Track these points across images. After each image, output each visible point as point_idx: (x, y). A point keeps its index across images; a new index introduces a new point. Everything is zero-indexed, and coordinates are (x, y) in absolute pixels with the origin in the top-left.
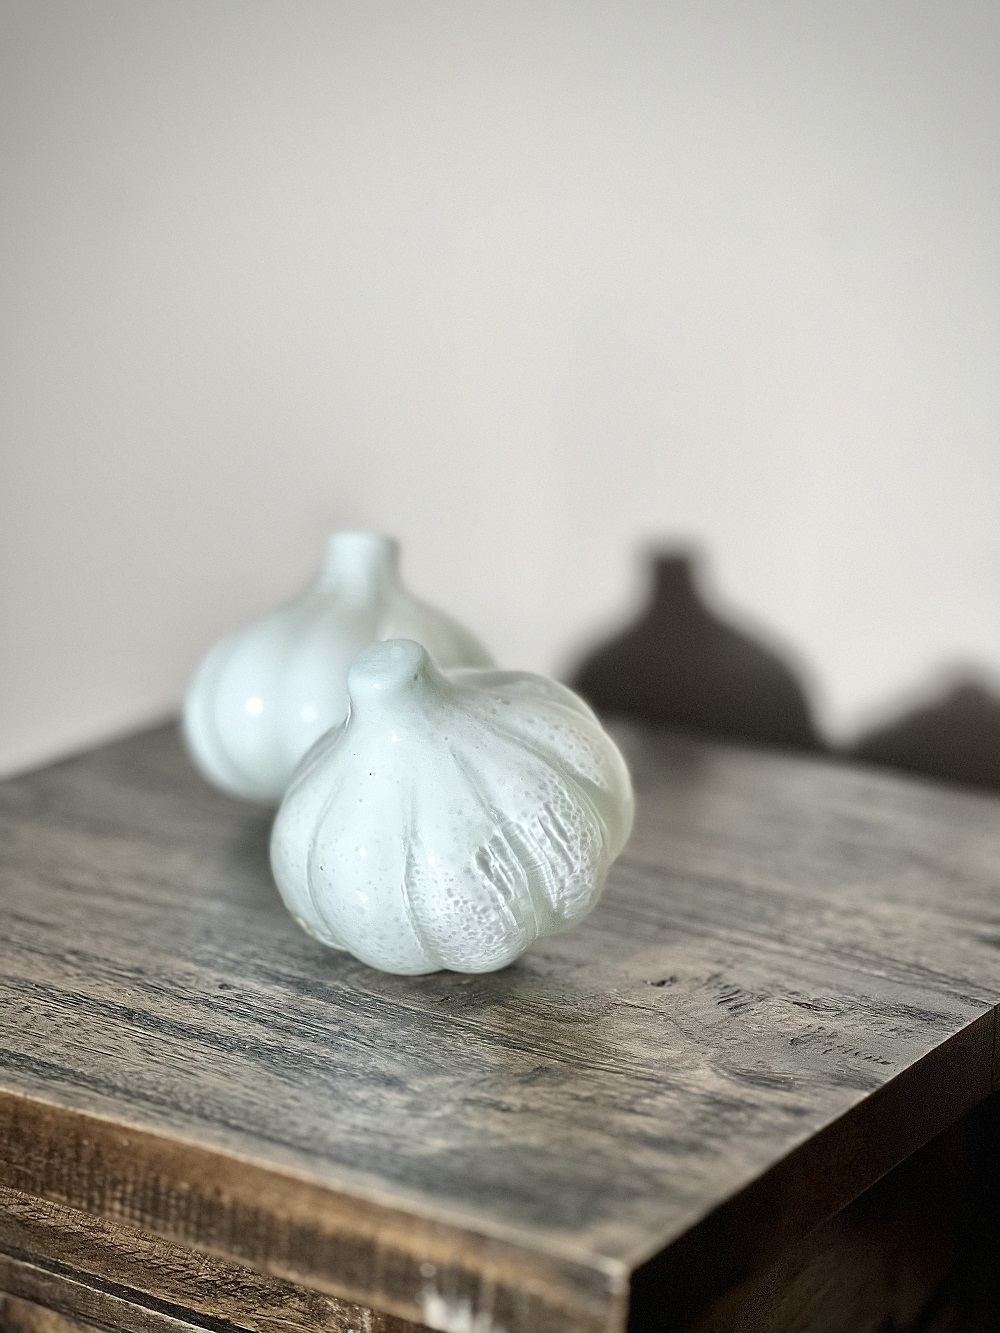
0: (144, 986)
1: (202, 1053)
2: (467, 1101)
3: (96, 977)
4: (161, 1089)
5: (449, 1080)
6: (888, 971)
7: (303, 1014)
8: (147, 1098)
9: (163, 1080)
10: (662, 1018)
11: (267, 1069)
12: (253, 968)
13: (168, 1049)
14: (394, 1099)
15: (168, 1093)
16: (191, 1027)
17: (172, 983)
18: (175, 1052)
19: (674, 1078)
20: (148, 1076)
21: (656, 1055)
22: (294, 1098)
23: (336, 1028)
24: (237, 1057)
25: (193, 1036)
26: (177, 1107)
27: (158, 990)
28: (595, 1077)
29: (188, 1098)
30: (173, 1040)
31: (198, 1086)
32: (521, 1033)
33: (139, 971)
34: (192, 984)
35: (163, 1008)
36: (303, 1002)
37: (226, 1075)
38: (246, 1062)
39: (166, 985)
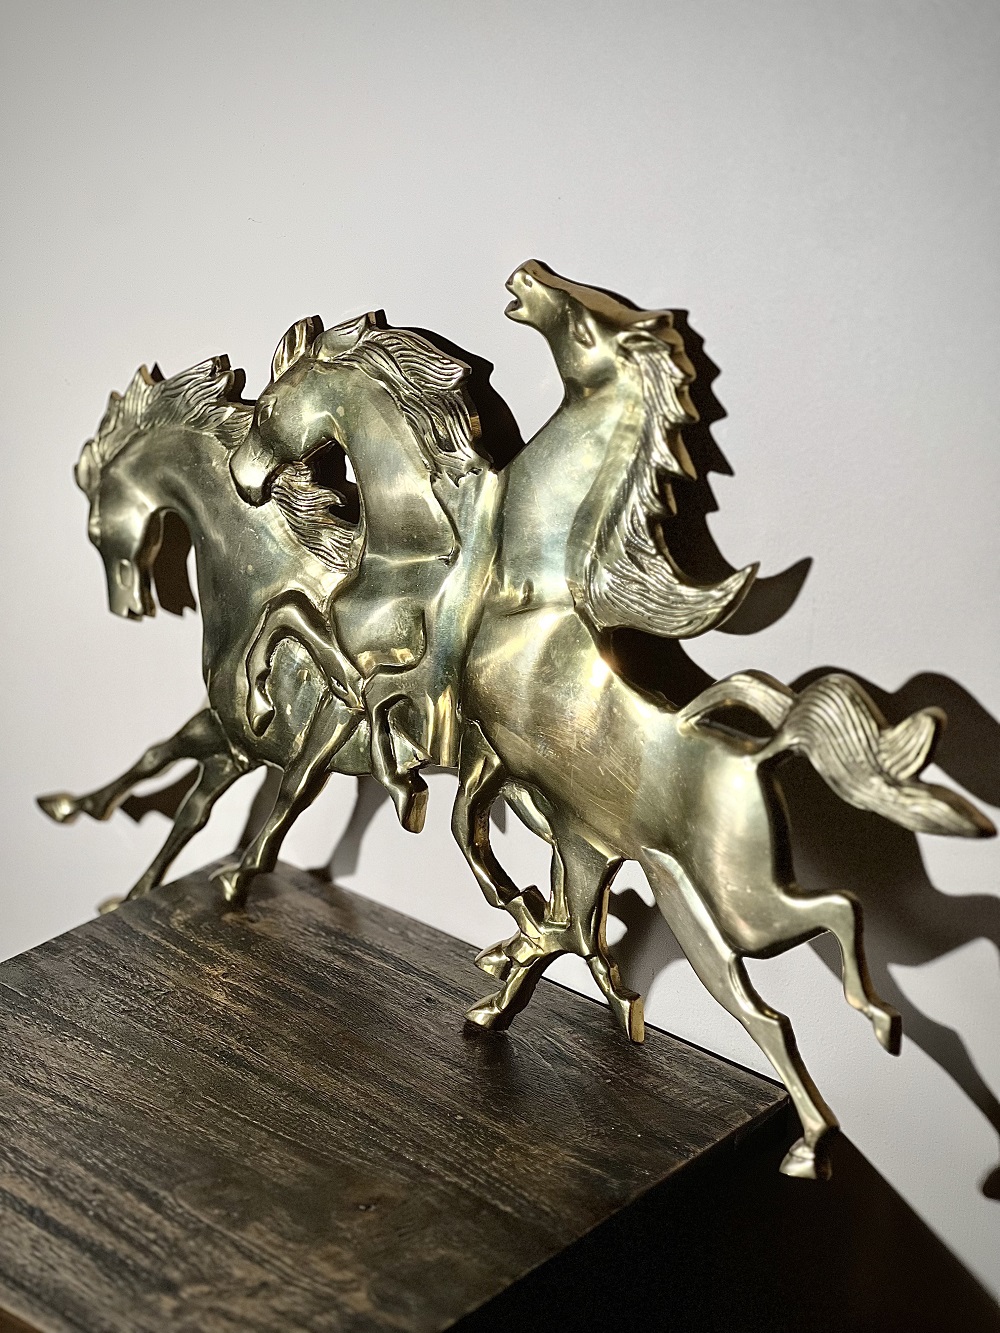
0: (48, 1186)
1: (66, 1252)
2: (211, 1310)
3: (22, 1175)
4: (35, 1281)
5: (205, 1288)
6: (514, 1208)
7: (136, 1221)
8: (23, 1287)
9: (38, 1273)
10: (355, 1241)
11: (100, 1269)
12: (118, 1174)
13: (47, 1245)
14: (168, 1303)
15: (38, 1285)
16: (67, 1228)
17: (66, 1186)
18: (51, 1249)
19: (343, 1298)
20: (30, 1270)
21: (338, 1276)
22: (110, 1297)
23: (152, 1236)
24: (86, 1259)
25: (64, 1236)
26: (38, 1297)
27: (54, 1191)
28: (294, 1294)
29: (47, 1292)
30: (53, 1239)
31: (56, 1281)
32: (263, 1250)
33: (48, 1171)
34: (77, 1187)
35: (54, 1209)
36: (140, 1210)
37: (75, 1273)
38: (90, 1263)
39: (61, 1187)
